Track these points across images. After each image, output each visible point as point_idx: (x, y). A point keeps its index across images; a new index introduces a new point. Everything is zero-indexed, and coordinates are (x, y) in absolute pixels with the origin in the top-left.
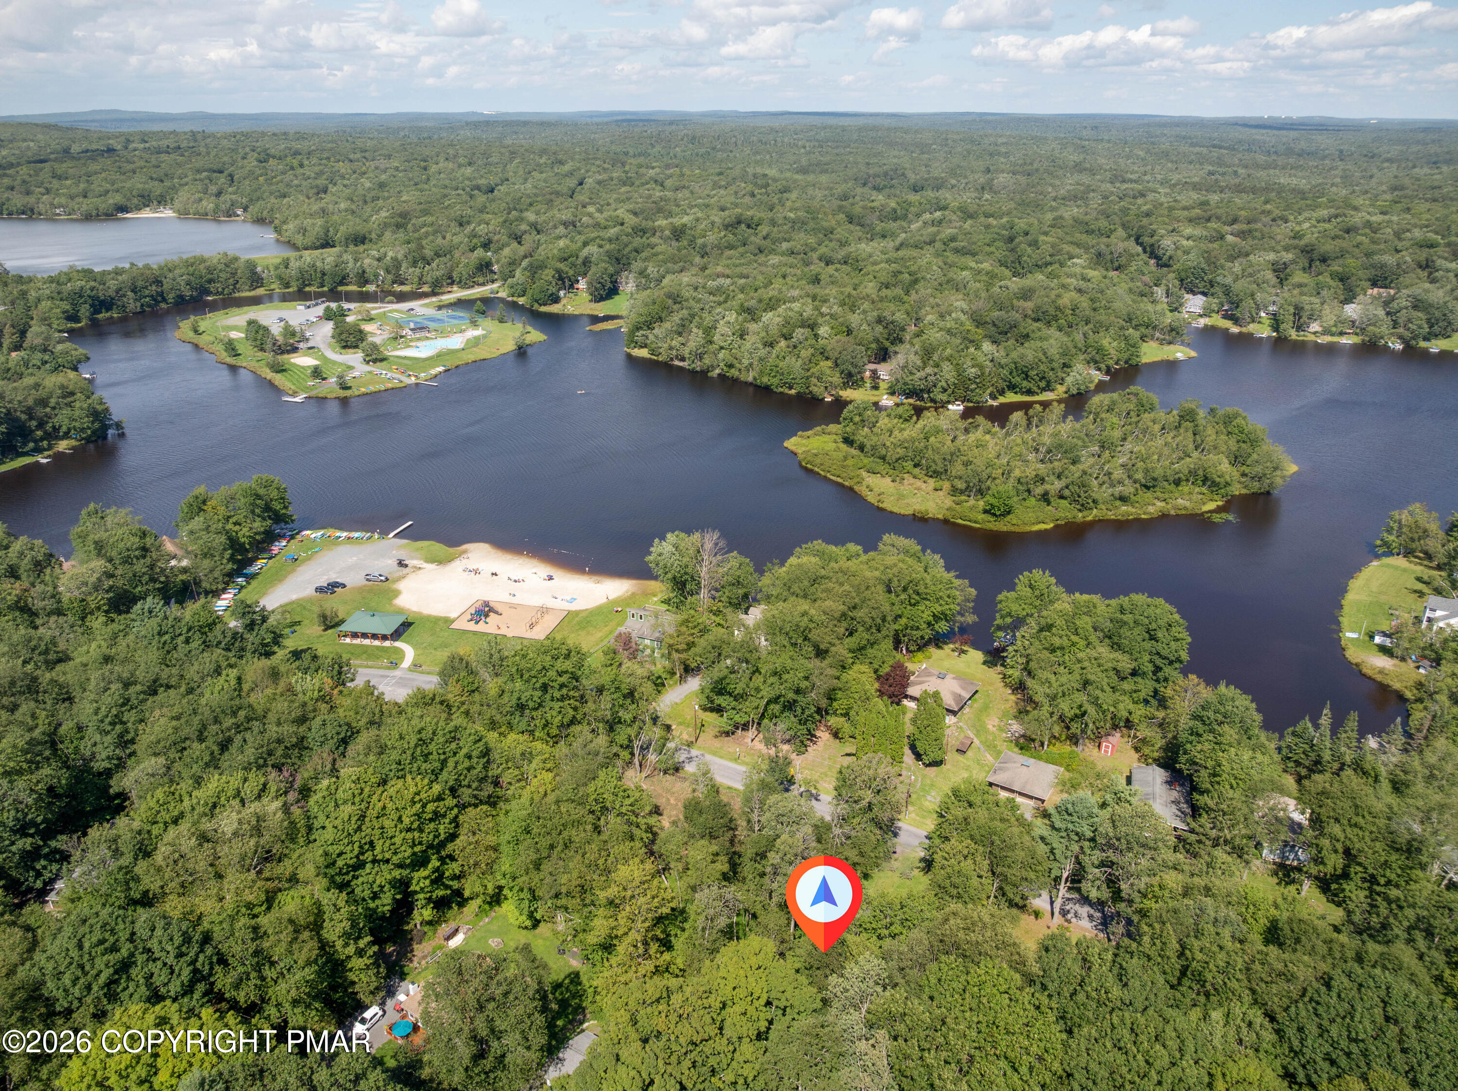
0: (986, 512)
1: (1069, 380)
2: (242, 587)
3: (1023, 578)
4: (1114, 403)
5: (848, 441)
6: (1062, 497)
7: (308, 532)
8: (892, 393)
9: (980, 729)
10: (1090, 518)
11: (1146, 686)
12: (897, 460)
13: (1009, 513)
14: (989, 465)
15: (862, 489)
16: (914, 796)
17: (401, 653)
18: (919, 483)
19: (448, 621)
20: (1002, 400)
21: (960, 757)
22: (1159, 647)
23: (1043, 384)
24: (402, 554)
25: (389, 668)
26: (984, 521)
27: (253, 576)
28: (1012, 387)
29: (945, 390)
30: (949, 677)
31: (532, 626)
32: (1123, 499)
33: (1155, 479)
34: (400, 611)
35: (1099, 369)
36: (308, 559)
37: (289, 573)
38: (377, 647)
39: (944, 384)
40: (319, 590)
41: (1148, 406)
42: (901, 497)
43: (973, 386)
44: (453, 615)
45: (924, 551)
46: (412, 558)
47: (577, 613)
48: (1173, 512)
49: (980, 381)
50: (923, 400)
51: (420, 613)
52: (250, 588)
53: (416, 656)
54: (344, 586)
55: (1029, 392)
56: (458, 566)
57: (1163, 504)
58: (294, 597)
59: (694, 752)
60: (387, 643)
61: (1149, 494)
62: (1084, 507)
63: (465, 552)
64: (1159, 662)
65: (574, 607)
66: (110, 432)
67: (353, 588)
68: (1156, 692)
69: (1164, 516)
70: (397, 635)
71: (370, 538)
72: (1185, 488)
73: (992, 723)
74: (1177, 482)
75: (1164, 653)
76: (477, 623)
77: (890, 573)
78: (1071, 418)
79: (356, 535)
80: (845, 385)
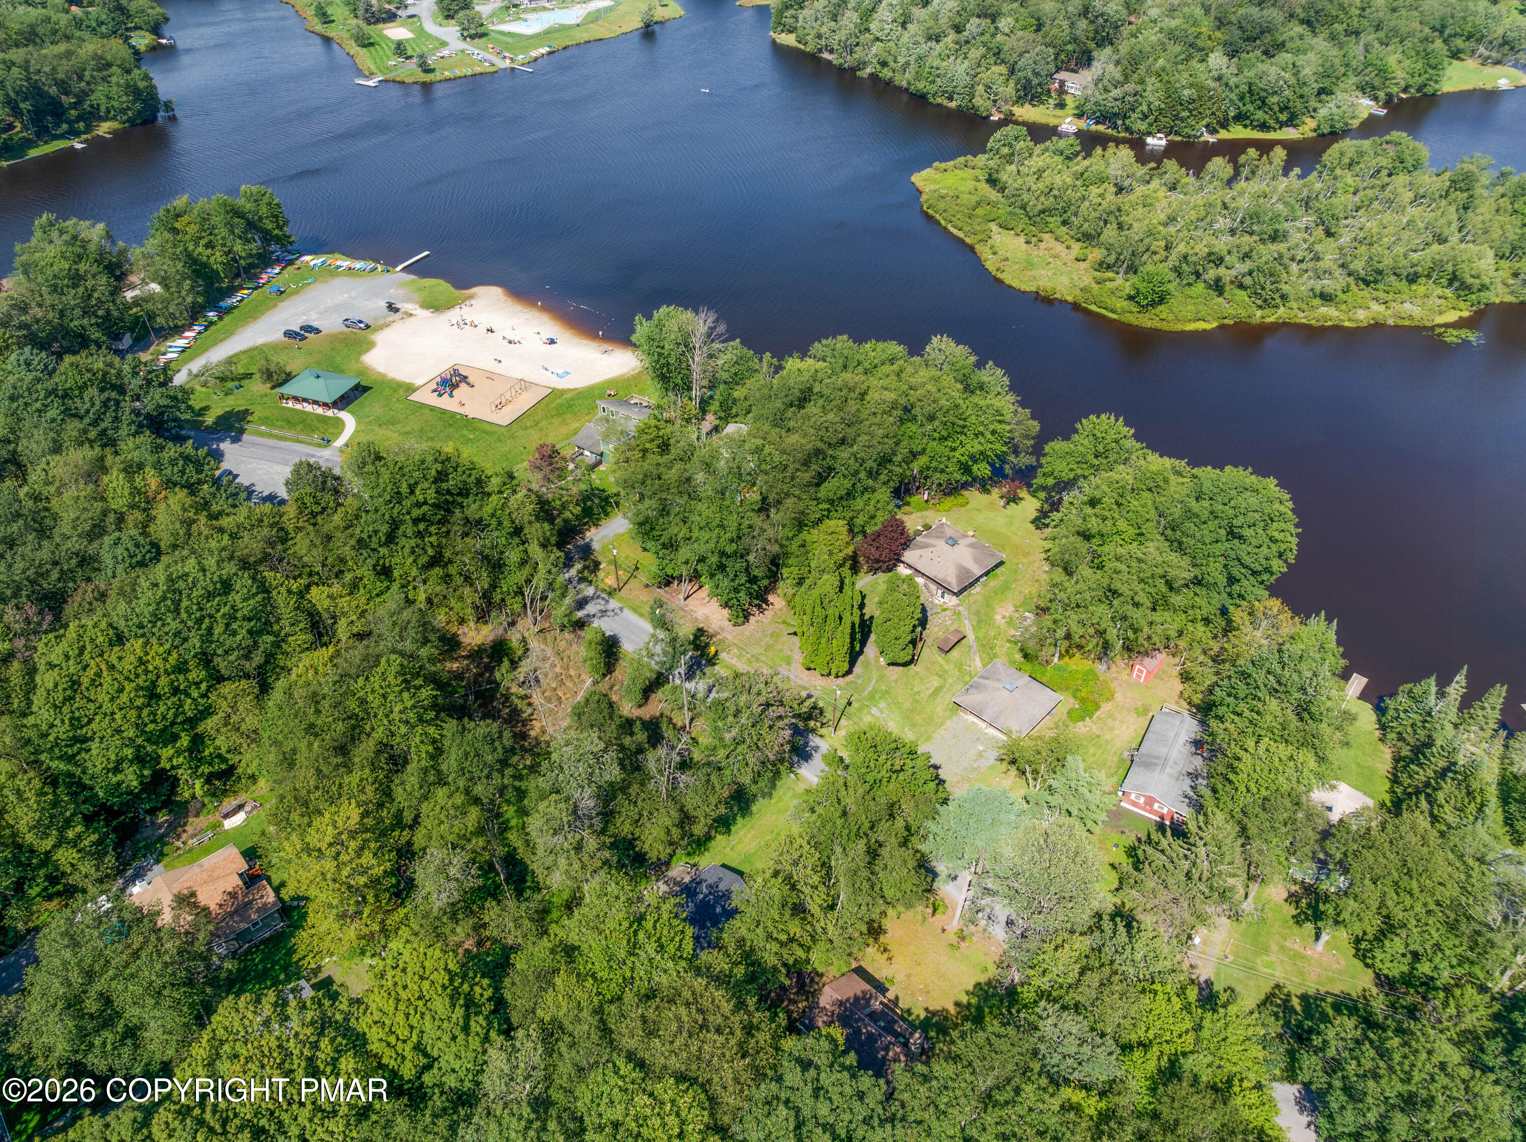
0: (1131, 298)
1: (1323, 112)
2: (211, 323)
3: (1087, 424)
4: (1361, 154)
5: (992, 181)
6: (1241, 286)
7: (307, 258)
8: (1079, 116)
9: (982, 619)
10: (1272, 319)
11: (1207, 603)
12: (1043, 212)
13: (1162, 300)
14: (1150, 233)
15: (984, 251)
16: (855, 705)
17: (339, 425)
18: (1059, 248)
19: (411, 389)
20: (1223, 134)
21: (940, 658)
22: (1242, 550)
23: (1283, 117)
24: (395, 296)
25: (319, 446)
26: (1124, 311)
27: (230, 310)
28: (1240, 118)
29: (1145, 117)
30: (963, 542)
31: (499, 406)
32: (1326, 298)
33: (1380, 272)
34: (365, 371)
35: (1376, 99)
36: (296, 292)
37: (269, 309)
38: (318, 416)
39: (1145, 108)
40: (289, 334)
41: (1410, 161)
42: (1029, 265)
43: (1185, 114)
44: (418, 382)
45: (980, 365)
46: (408, 301)
47: (563, 392)
48: (1391, 322)
49: (1194, 106)
50: (1115, 127)
51: (385, 376)
52: (220, 325)
53: (357, 432)
54: (317, 331)
55: (1264, 127)
56: (455, 314)
57: (1382, 308)
58: (260, 341)
59: (613, 604)
60: (330, 413)
61: (1367, 292)
62: (1267, 304)
63: (471, 297)
64: (1236, 571)
65: (561, 384)
66: (161, 114)
67: (327, 335)
68: (1224, 611)
69: (1377, 327)
70: (343, 401)
71: (374, 270)
72: (1420, 289)
73: (1003, 613)
74: (1412, 279)
75: (1247, 560)
76: (440, 395)
77: (914, 396)
78: (1297, 170)
79: (359, 265)
80: (1020, 100)
